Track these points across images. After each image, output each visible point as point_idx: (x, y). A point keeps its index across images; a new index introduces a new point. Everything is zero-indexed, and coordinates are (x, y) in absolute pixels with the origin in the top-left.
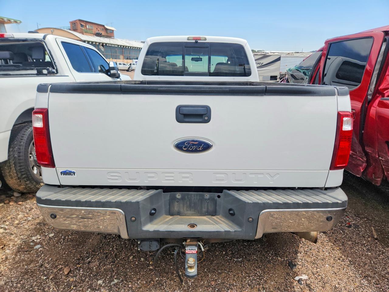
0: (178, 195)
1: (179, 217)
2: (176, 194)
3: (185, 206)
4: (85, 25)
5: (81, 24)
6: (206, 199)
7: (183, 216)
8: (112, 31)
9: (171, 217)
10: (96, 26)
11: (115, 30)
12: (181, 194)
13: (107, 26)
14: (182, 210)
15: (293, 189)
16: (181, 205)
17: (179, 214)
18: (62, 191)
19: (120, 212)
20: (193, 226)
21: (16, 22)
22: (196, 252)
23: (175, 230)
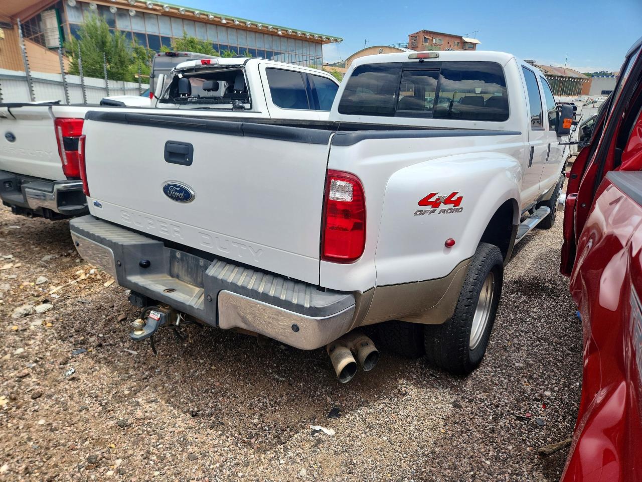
0: (178, 254)
1: (177, 280)
2: (176, 252)
3: (184, 269)
4: (430, 38)
5: (425, 38)
6: (201, 267)
7: (181, 280)
8: (472, 46)
9: (170, 278)
10: (448, 39)
11: (479, 42)
12: (181, 253)
13: (467, 37)
14: (180, 274)
15: (285, 278)
16: (181, 267)
17: (178, 277)
18: (92, 222)
19: (110, 252)
20: (171, 290)
21: (336, 40)
22: (157, 319)
23: (150, 288)
